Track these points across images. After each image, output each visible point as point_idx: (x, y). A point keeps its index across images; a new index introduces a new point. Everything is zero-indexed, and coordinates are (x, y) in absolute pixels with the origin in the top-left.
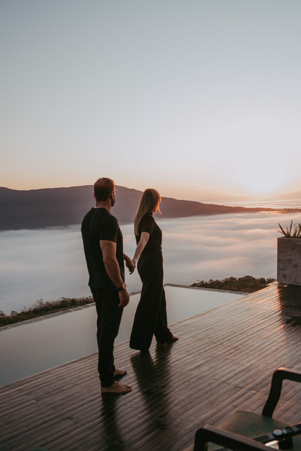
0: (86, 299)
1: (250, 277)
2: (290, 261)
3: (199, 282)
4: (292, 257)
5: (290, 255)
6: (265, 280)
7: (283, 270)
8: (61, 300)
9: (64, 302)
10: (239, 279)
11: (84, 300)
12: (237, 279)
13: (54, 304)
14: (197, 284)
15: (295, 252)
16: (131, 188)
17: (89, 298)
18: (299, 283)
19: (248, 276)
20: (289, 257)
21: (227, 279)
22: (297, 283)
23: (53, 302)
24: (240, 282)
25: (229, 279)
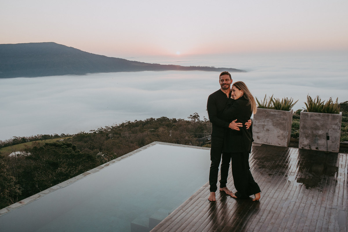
0: (34, 137)
1: (165, 118)
2: (264, 126)
3: (127, 122)
4: (265, 123)
5: (264, 122)
6: (176, 119)
7: (258, 133)
8: (13, 138)
9: (16, 140)
10: (157, 119)
11: (32, 137)
12: (156, 119)
13: (7, 142)
14: (125, 124)
15: (268, 119)
16: (70, 47)
17: (37, 136)
18: (269, 143)
19: (164, 117)
20: (263, 124)
21: (148, 119)
22: (268, 143)
23: (6, 141)
24: (157, 121)
25: (149, 119)
